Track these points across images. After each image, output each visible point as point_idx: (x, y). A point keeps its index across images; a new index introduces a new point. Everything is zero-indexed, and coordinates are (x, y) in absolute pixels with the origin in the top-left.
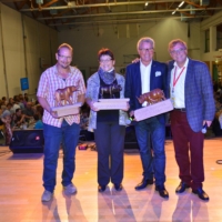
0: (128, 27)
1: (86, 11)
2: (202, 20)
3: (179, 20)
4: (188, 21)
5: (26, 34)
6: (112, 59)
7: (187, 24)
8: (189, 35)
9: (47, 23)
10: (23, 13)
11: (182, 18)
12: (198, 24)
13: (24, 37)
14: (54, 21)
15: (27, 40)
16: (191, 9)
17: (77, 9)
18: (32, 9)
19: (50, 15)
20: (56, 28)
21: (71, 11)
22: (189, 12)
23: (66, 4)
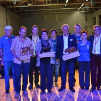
0: (57, 16)
1: (37, 8)
2: (92, 12)
3: (81, 13)
4: (85, 13)
5: (8, 19)
6: (47, 34)
7: (85, 15)
8: (86, 20)
9: (18, 13)
10: (6, 8)
11: (83, 11)
12: (91, 15)
13: (7, 20)
14: (22, 12)
15: (8, 21)
16: (87, 8)
17: (32, 7)
18: (11, 7)
19: (20, 10)
20: (22, 16)
21: (30, 8)
22: (86, 9)
23: (27, 5)
